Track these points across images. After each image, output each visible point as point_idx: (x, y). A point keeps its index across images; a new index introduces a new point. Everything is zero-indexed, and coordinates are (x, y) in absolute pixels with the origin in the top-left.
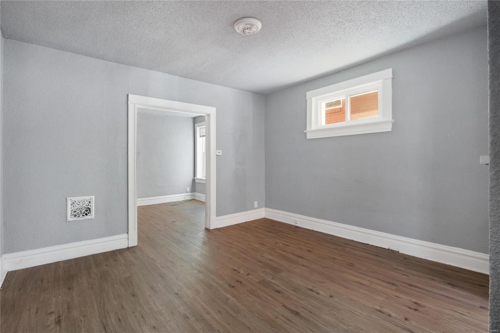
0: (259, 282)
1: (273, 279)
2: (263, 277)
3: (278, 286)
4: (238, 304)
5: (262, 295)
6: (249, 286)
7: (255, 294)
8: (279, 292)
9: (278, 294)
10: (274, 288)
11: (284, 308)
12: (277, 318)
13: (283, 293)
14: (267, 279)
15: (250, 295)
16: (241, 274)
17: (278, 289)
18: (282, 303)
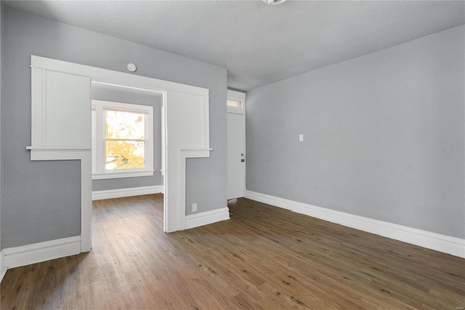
0: (264, 283)
1: (248, 287)
2: (259, 289)
3: (244, 278)
4: (279, 262)
5: (260, 269)
6: (274, 277)
7: (266, 270)
8: (244, 271)
9: (246, 270)
10: (248, 275)
11: (243, 259)
12: (250, 254)
13: (241, 270)
14: (255, 287)
15: (270, 268)
16: (288, 295)
17: (245, 275)
18: (244, 262)
